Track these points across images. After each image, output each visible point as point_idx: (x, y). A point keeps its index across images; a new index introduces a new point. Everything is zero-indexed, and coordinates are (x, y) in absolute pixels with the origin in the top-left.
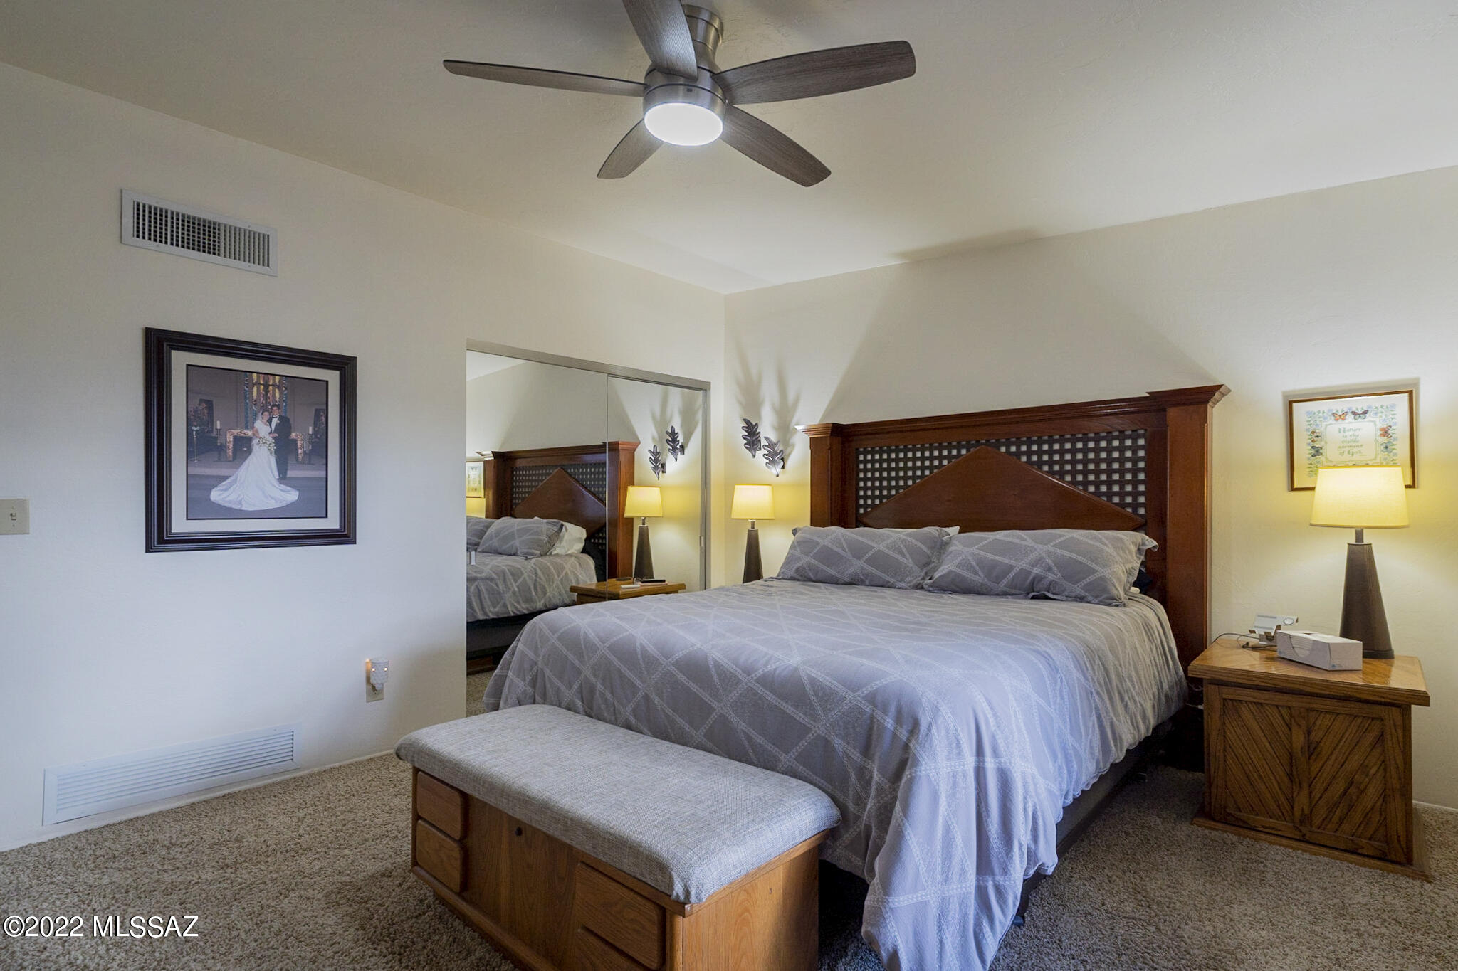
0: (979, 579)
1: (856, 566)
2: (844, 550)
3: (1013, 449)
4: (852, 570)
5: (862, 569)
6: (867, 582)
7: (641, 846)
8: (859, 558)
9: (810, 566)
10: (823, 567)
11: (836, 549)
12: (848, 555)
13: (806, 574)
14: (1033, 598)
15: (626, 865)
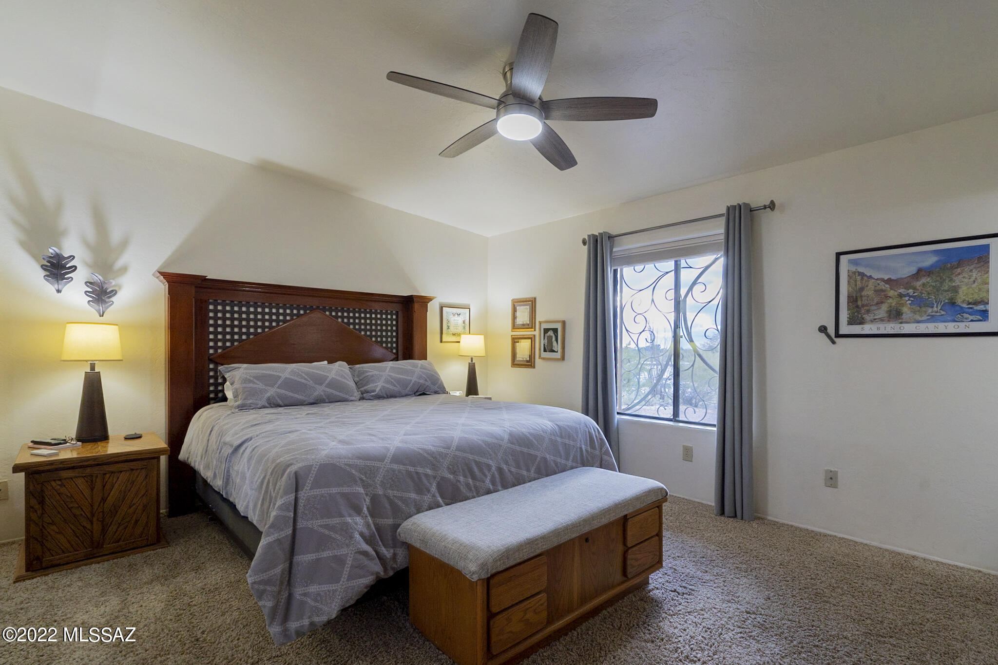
0: (397, 389)
1: (320, 390)
2: (305, 379)
3: (334, 314)
4: (316, 394)
5: (324, 391)
6: (327, 401)
7: (637, 495)
8: (321, 384)
9: (280, 396)
10: (291, 394)
11: (299, 380)
12: (311, 383)
13: (275, 402)
14: (420, 395)
15: (639, 506)
